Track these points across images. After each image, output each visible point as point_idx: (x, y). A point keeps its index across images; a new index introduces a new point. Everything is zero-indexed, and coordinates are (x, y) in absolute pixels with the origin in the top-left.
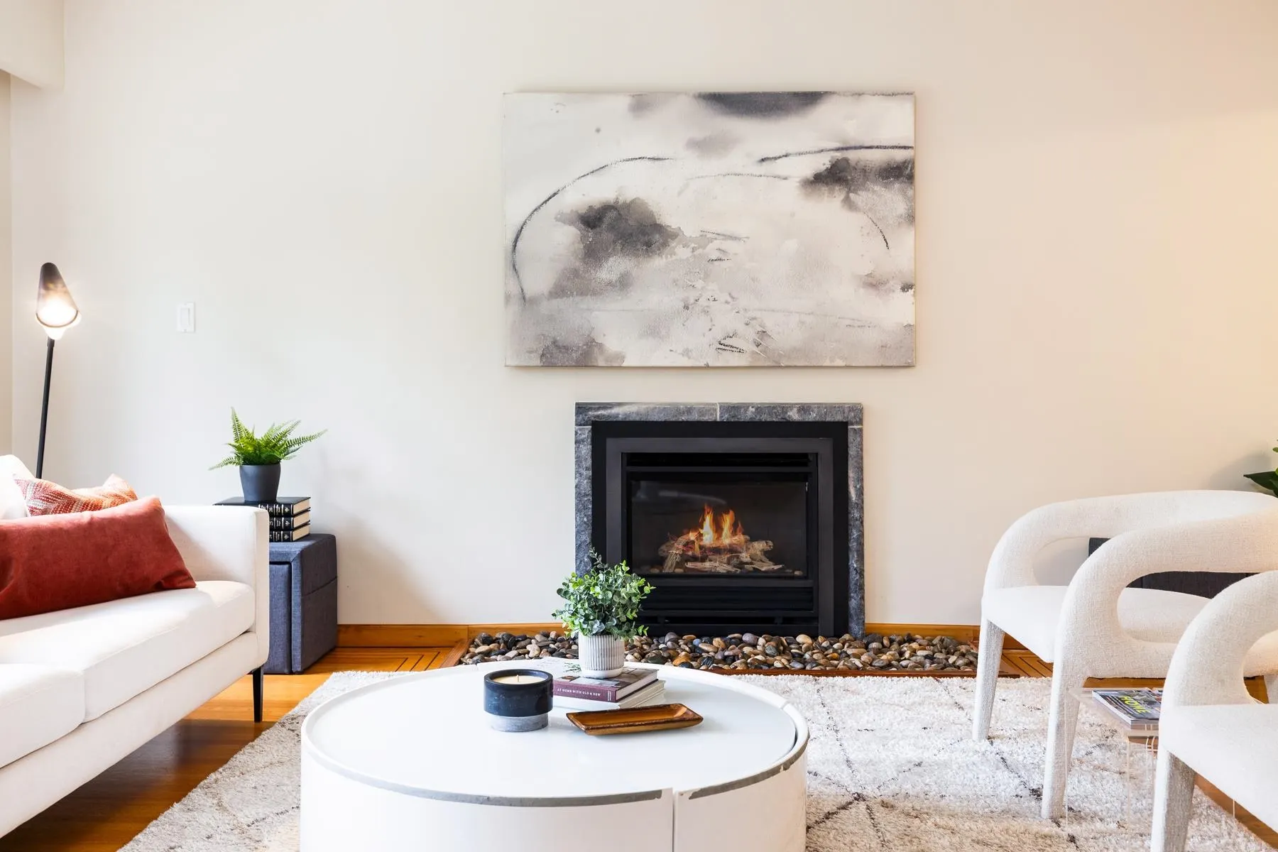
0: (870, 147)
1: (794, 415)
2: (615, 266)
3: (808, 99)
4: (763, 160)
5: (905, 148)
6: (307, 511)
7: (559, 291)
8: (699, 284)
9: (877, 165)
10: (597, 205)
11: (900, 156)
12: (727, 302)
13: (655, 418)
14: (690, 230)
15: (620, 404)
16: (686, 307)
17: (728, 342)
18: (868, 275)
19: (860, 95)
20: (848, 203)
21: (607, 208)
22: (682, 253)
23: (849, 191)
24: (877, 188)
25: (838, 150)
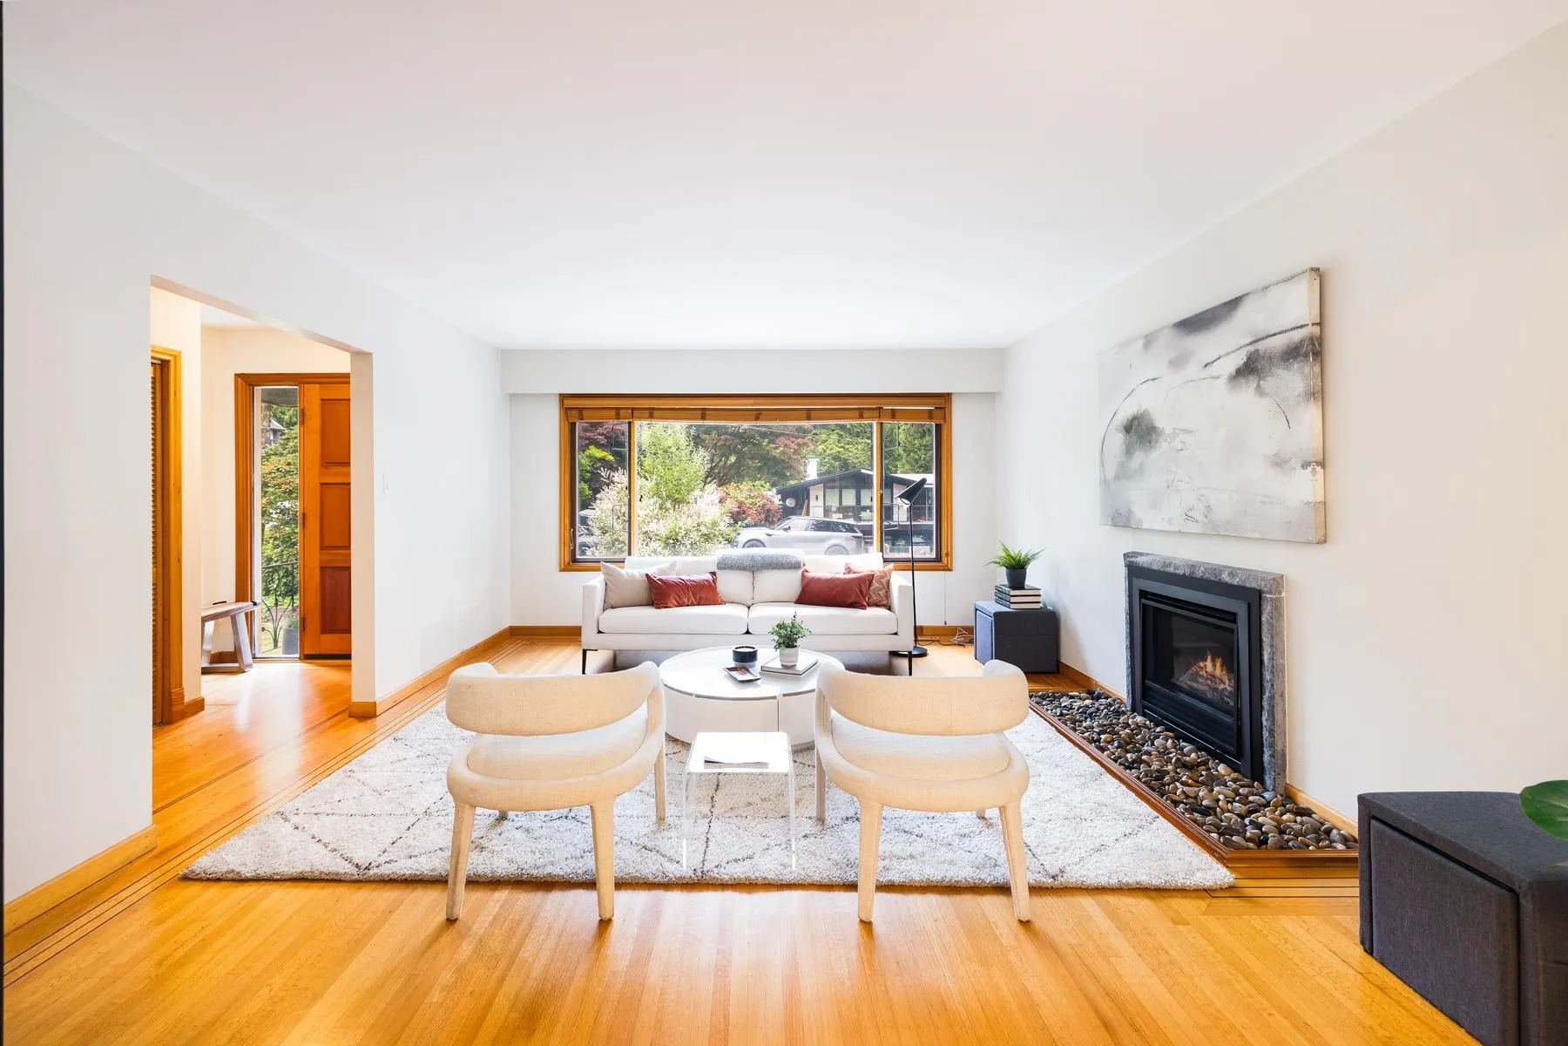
0: (1275, 335)
1: (1225, 577)
2: (1139, 456)
3: (1233, 304)
4: (1206, 366)
5: (1301, 327)
6: (1039, 596)
7: (1117, 478)
8: (1173, 468)
9: (1280, 349)
10: (1130, 418)
11: (1297, 336)
12: (1188, 483)
13: (1155, 567)
14: (1168, 431)
15: (1142, 554)
16: (1168, 487)
17: (1190, 513)
18: (1275, 455)
19: (1267, 288)
20: (1260, 391)
21: (1135, 418)
22: (1164, 445)
23: (1260, 379)
24: (1280, 372)
25: (1251, 343)
